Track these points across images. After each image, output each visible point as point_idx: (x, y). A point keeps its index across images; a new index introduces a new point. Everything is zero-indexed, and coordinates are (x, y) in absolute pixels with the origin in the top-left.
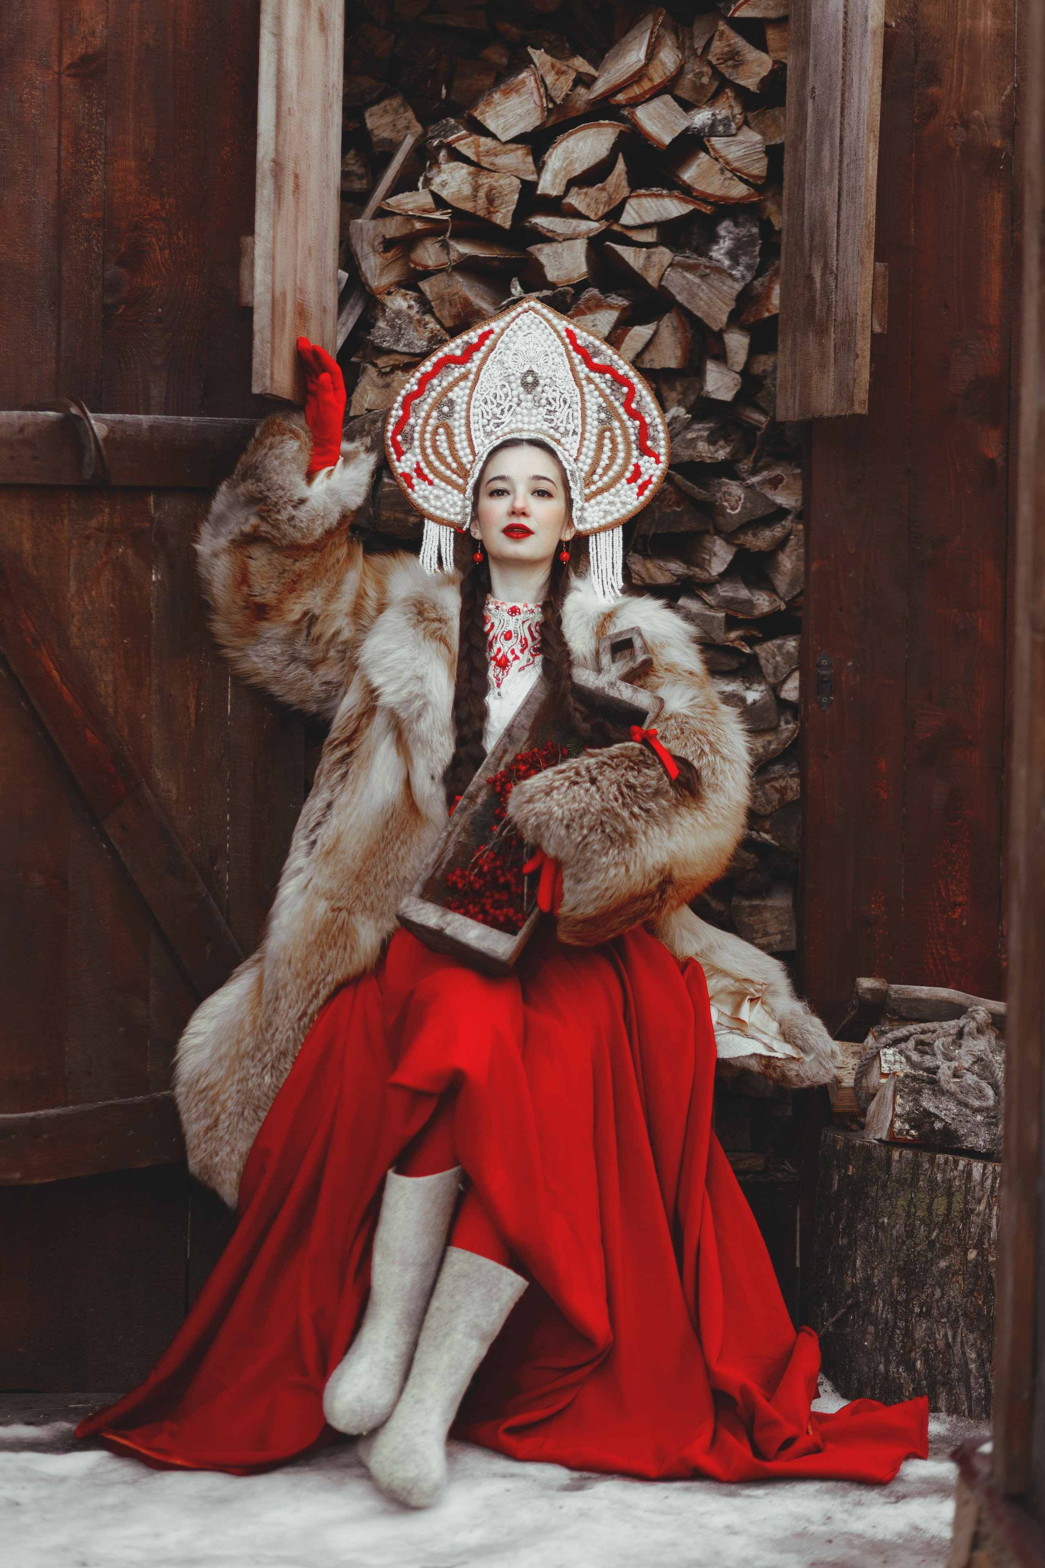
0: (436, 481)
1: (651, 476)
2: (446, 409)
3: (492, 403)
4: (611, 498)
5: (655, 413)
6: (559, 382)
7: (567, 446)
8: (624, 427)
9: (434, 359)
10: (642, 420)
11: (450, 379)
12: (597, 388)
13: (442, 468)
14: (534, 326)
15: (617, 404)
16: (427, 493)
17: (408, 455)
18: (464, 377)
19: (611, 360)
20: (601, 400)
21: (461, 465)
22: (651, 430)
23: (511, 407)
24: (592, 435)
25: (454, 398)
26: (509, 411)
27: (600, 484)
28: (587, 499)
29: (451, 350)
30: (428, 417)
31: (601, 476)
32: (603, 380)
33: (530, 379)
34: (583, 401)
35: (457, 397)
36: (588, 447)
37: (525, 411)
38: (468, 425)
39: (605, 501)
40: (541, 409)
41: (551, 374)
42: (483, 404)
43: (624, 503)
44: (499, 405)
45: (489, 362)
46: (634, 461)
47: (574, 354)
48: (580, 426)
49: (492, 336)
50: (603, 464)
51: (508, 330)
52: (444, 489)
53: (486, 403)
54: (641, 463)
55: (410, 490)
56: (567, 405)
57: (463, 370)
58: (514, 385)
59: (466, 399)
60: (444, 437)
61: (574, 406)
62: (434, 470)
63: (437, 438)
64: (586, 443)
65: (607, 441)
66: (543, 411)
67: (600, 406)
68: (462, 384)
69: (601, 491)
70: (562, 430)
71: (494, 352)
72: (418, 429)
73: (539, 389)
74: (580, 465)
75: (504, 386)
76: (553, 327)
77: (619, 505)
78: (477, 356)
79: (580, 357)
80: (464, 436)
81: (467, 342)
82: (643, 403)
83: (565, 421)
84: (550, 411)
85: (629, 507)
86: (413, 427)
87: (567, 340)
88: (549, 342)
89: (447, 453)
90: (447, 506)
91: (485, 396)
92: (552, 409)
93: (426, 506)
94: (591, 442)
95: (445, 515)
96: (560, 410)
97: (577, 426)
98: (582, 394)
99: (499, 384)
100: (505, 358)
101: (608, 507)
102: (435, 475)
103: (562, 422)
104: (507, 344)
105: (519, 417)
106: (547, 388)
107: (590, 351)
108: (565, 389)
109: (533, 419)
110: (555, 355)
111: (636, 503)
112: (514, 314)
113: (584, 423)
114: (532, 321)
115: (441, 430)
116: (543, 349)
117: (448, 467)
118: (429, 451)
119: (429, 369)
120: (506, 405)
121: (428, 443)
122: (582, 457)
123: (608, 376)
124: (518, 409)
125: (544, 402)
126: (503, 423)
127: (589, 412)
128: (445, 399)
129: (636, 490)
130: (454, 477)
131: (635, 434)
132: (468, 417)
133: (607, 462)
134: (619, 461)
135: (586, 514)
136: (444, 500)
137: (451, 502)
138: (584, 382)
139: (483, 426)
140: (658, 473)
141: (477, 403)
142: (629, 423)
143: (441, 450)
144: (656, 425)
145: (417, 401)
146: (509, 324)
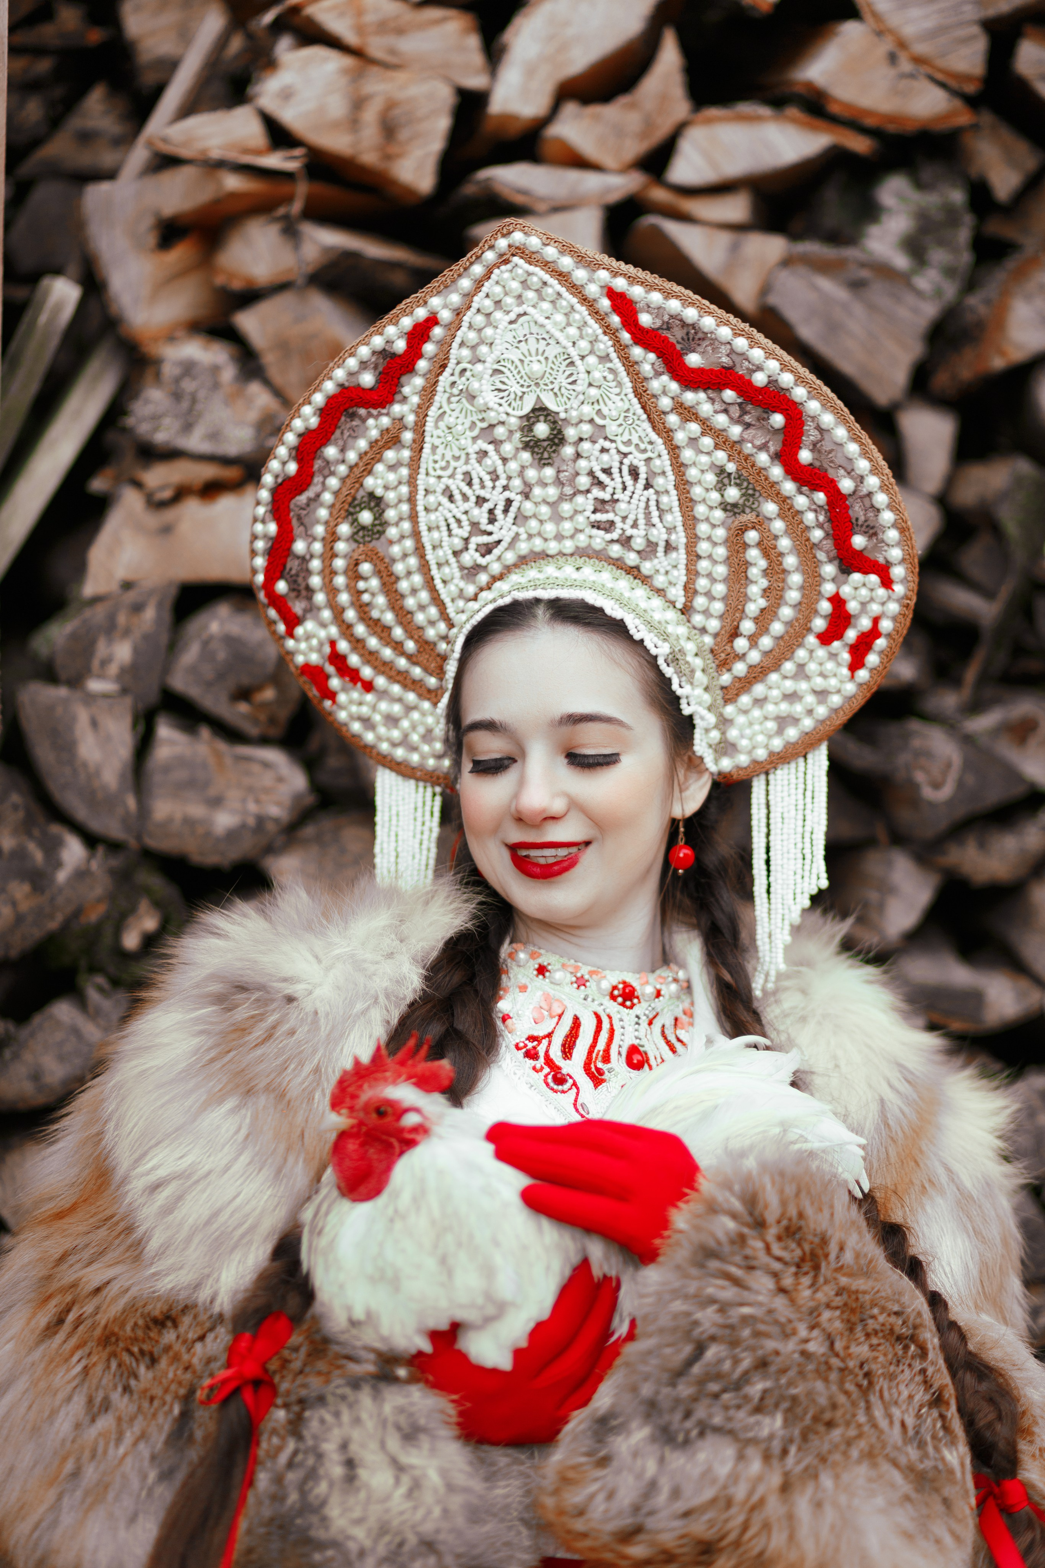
0: (381, 682)
1: (876, 621)
2: (366, 517)
3: (465, 498)
4: (789, 685)
5: (863, 465)
6: (612, 428)
7: (660, 581)
8: (789, 512)
9: (319, 399)
10: (831, 488)
11: (362, 444)
12: (707, 428)
13: (387, 653)
14: (530, 295)
15: (763, 458)
16: (365, 710)
17: (309, 625)
18: (391, 439)
19: (732, 352)
20: (721, 456)
21: (426, 646)
22: (857, 511)
23: (509, 502)
24: (715, 544)
25: (379, 492)
26: (506, 511)
27: (754, 657)
28: (730, 694)
29: (351, 374)
30: (332, 538)
31: (753, 640)
32: (718, 406)
33: (542, 429)
34: (679, 467)
35: (386, 488)
36: (709, 575)
37: (544, 510)
38: (420, 550)
39: (775, 693)
40: (580, 499)
41: (588, 410)
42: (445, 500)
43: (822, 694)
44: (481, 501)
45: (440, 398)
46: (829, 588)
47: (637, 352)
48: (680, 529)
49: (437, 332)
50: (752, 608)
51: (469, 313)
52: (400, 700)
53: (451, 498)
54: (846, 591)
55: (328, 703)
56: (642, 482)
57: (385, 421)
58: (508, 448)
59: (404, 490)
60: (374, 583)
61: (660, 481)
62: (370, 657)
63: (361, 585)
64: (703, 565)
65: (753, 554)
66: (585, 503)
67: (721, 471)
68: (390, 455)
69: (758, 673)
70: (639, 543)
71: (448, 371)
72: (316, 564)
73: (568, 451)
74: (698, 619)
75: (485, 453)
76: (576, 289)
77: (810, 699)
78: (413, 385)
79: (652, 356)
80: (417, 579)
81: (384, 354)
82: (827, 446)
83: (642, 522)
84: (603, 502)
85: (836, 700)
86: (304, 560)
87: (615, 320)
88: (572, 331)
89: (389, 617)
90: (415, 738)
91: (445, 480)
92: (607, 497)
93: (369, 737)
94: (715, 562)
95: (415, 758)
96: (624, 497)
97: (670, 530)
98: (674, 450)
99: (472, 449)
100: (475, 385)
101: (784, 707)
102: (375, 668)
103: (635, 525)
104: (474, 348)
105: (533, 524)
106: (586, 446)
107: (675, 336)
108: (628, 443)
109: (567, 526)
110: (592, 360)
111: (850, 688)
112: (477, 270)
113: (690, 521)
114: (524, 283)
115: (366, 568)
116: (561, 350)
117: (398, 647)
118: (351, 615)
119: (314, 422)
120: (497, 498)
121: (344, 598)
122: (700, 602)
123: (729, 395)
124: (528, 506)
125: (584, 481)
126: (499, 542)
127: (697, 492)
128: (361, 493)
129: (846, 656)
130: (417, 672)
131: (820, 526)
132: (416, 534)
133: (762, 603)
134: (793, 596)
135: (733, 734)
136: (405, 724)
137: (421, 730)
138: (673, 420)
139: (456, 554)
140: (893, 607)
141: (431, 498)
142: (801, 501)
143: (375, 614)
144: (870, 495)
145: (302, 499)
146: (469, 297)
